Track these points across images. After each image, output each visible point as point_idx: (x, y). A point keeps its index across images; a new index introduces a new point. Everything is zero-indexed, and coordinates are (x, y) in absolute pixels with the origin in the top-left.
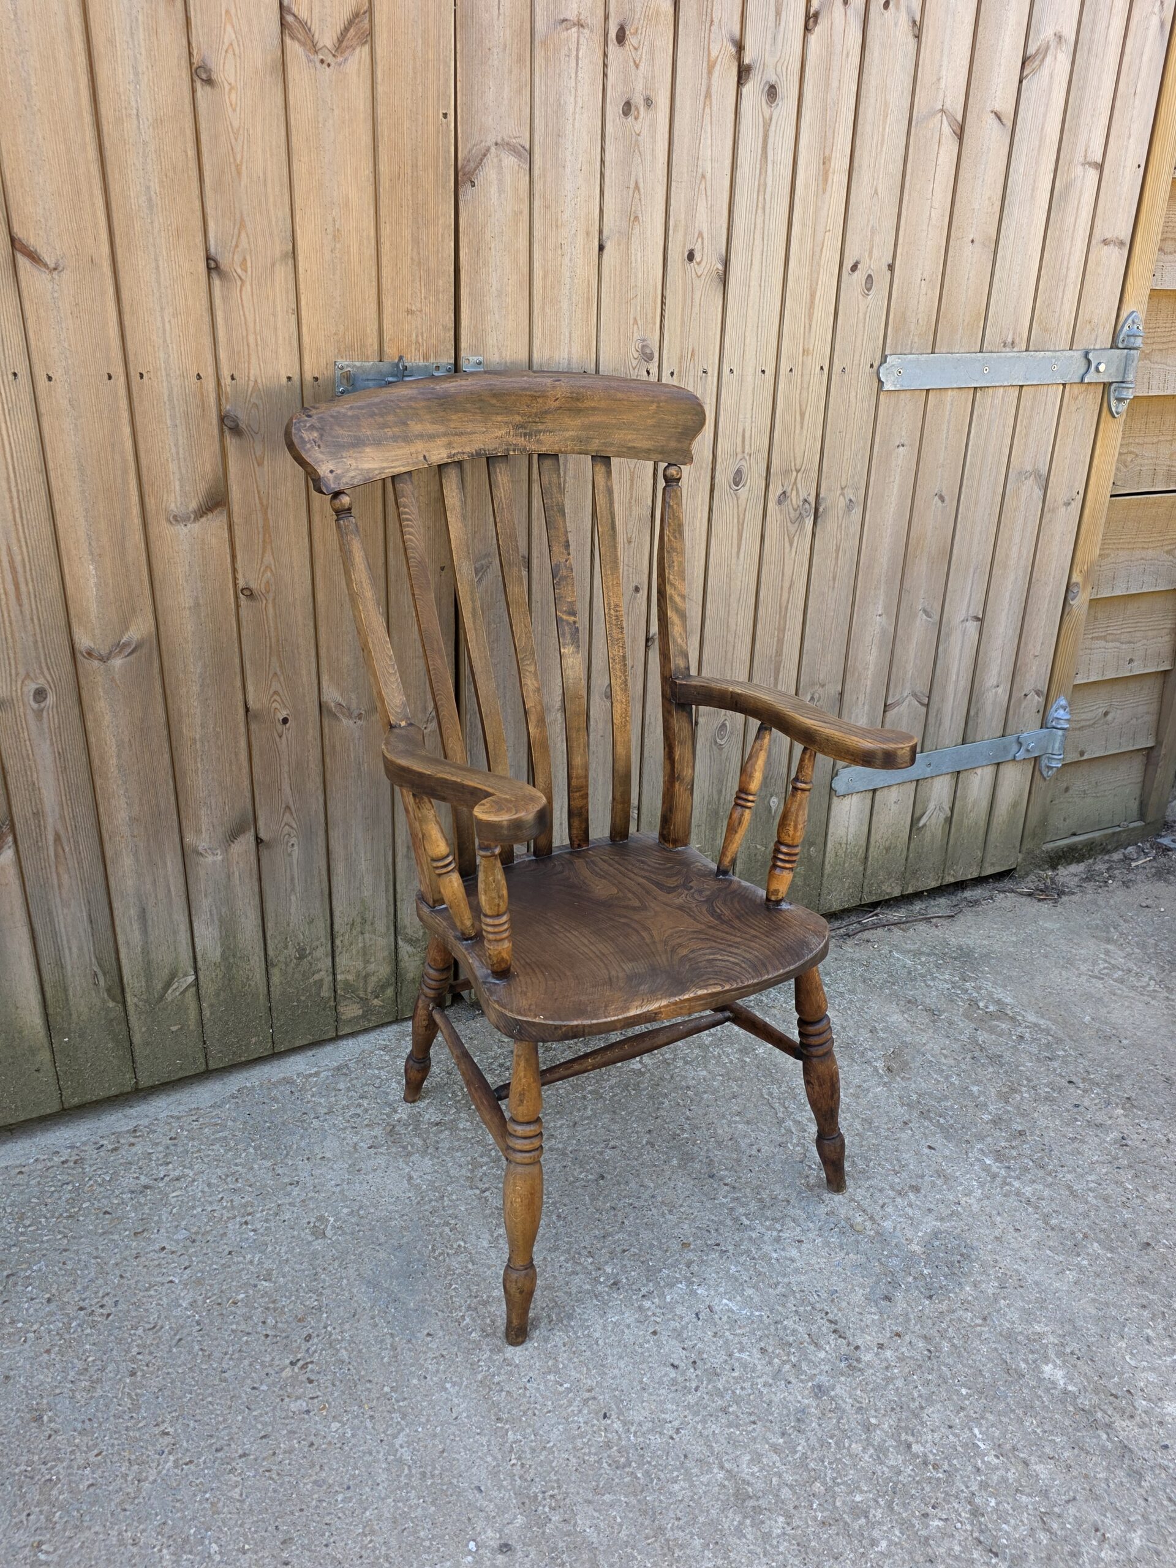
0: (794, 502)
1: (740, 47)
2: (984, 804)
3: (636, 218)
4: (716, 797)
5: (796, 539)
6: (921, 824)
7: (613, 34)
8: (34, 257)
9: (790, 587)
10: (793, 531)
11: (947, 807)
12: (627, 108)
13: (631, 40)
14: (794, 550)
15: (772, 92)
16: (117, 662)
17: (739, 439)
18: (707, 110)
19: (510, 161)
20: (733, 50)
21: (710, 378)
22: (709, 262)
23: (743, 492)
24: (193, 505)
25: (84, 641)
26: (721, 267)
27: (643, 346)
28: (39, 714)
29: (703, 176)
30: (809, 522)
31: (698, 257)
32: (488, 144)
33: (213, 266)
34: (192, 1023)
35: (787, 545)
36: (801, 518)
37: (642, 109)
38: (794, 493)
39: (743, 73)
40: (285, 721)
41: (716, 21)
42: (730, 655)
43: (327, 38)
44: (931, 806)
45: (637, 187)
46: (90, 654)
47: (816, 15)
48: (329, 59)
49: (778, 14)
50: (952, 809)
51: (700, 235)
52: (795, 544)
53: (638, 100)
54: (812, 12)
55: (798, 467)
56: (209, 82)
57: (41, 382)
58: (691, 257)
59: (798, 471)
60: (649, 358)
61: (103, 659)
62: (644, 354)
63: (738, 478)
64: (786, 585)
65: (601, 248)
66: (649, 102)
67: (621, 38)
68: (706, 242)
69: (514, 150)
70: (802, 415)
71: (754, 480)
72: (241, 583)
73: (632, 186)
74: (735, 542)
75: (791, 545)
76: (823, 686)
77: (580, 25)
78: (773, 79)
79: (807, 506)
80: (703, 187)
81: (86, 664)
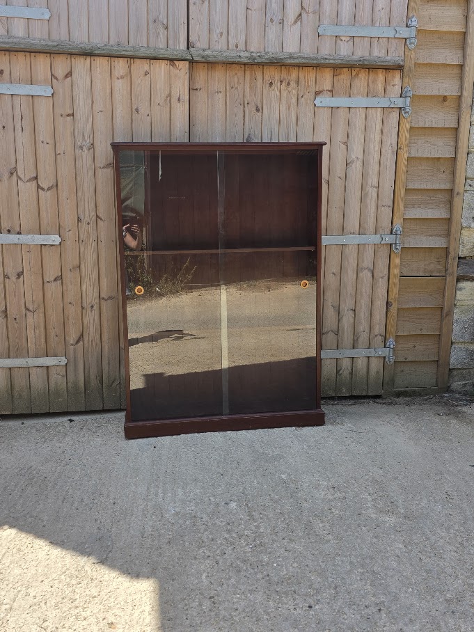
2: (365, 370)
6: (341, 372)
8: (101, 219)
11: (350, 368)
25: (102, 295)
28: (91, 311)
34: (118, 394)
44: (343, 368)
46: (103, 298)
50: (352, 369)
57: (99, 242)
61: (106, 300)
81: (102, 301)
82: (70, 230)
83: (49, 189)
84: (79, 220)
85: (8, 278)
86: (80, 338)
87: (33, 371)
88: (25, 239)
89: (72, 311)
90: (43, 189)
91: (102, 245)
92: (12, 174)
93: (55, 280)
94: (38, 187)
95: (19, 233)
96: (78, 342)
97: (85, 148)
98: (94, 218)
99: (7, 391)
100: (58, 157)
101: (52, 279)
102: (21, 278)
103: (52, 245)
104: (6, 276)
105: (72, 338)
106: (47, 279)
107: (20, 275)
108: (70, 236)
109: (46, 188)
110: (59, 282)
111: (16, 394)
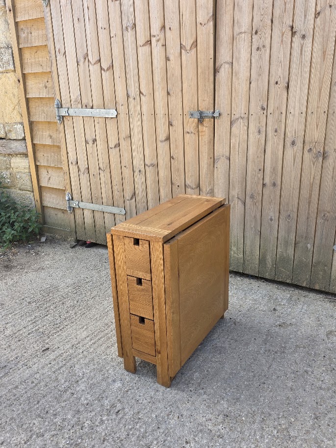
0: (315, 152)
1: (292, 27)
3: (260, 75)
4: (287, 237)
5: (316, 163)
7: (254, 32)
8: (142, 94)
9: (314, 178)
10: (314, 160)
12: (258, 49)
13: (259, 33)
14: (315, 167)
15: (304, 37)
16: (151, 167)
17: (294, 132)
18: (282, 45)
19: (227, 66)
20: (290, 28)
21: (283, 115)
22: (283, 84)
23: (295, 148)
24: (164, 139)
25: (146, 163)
26: (286, 85)
27: (262, 107)
28: (140, 174)
29: (281, 62)
30: (321, 159)
31: (279, 83)
32: (222, 62)
33: (168, 94)
35: (312, 165)
36: (317, 157)
37: (262, 48)
38: (314, 149)
39: (293, 34)
40: (178, 186)
41: (284, 23)
42: (291, 195)
43: (188, 48)
45: (260, 67)
46: (147, 165)
47: (319, 13)
48: (189, 52)
49: (305, 16)
51: (280, 77)
52: (315, 165)
53: (261, 46)
54: (317, 12)
55: (316, 141)
56: (169, 60)
57: (143, 115)
58: (277, 83)
59: (316, 143)
60: (264, 109)
61: (149, 167)
62: (262, 108)
63: (293, 143)
64: (312, 177)
65: (250, 83)
66: (264, 46)
67: (256, 33)
68: (282, 79)
69: (228, 63)
70: (317, 126)
71: (299, 144)
72: (171, 156)
73: (259, 67)
74: (293, 161)
75: (314, 165)
76: (329, 213)
77: (245, 32)
78: (304, 33)
79: (320, 154)
80: (280, 65)
81: (146, 167)
82: (122, 105)
83: (108, 69)
84: (128, 96)
85: (88, 143)
86: (133, 196)
87: (106, 215)
88: (96, 112)
89: (127, 172)
90: (104, 70)
91: (144, 118)
92: (85, 59)
93: (115, 147)
94: (101, 68)
95: (92, 108)
96: (132, 198)
97: (129, 30)
98: (138, 93)
99: (93, 226)
100: (112, 39)
101: (113, 146)
102: (95, 144)
103: (112, 118)
104: (87, 142)
105: (128, 195)
106: (110, 146)
107: (95, 141)
108: (122, 109)
109: (106, 69)
110: (117, 149)
111: (97, 230)
